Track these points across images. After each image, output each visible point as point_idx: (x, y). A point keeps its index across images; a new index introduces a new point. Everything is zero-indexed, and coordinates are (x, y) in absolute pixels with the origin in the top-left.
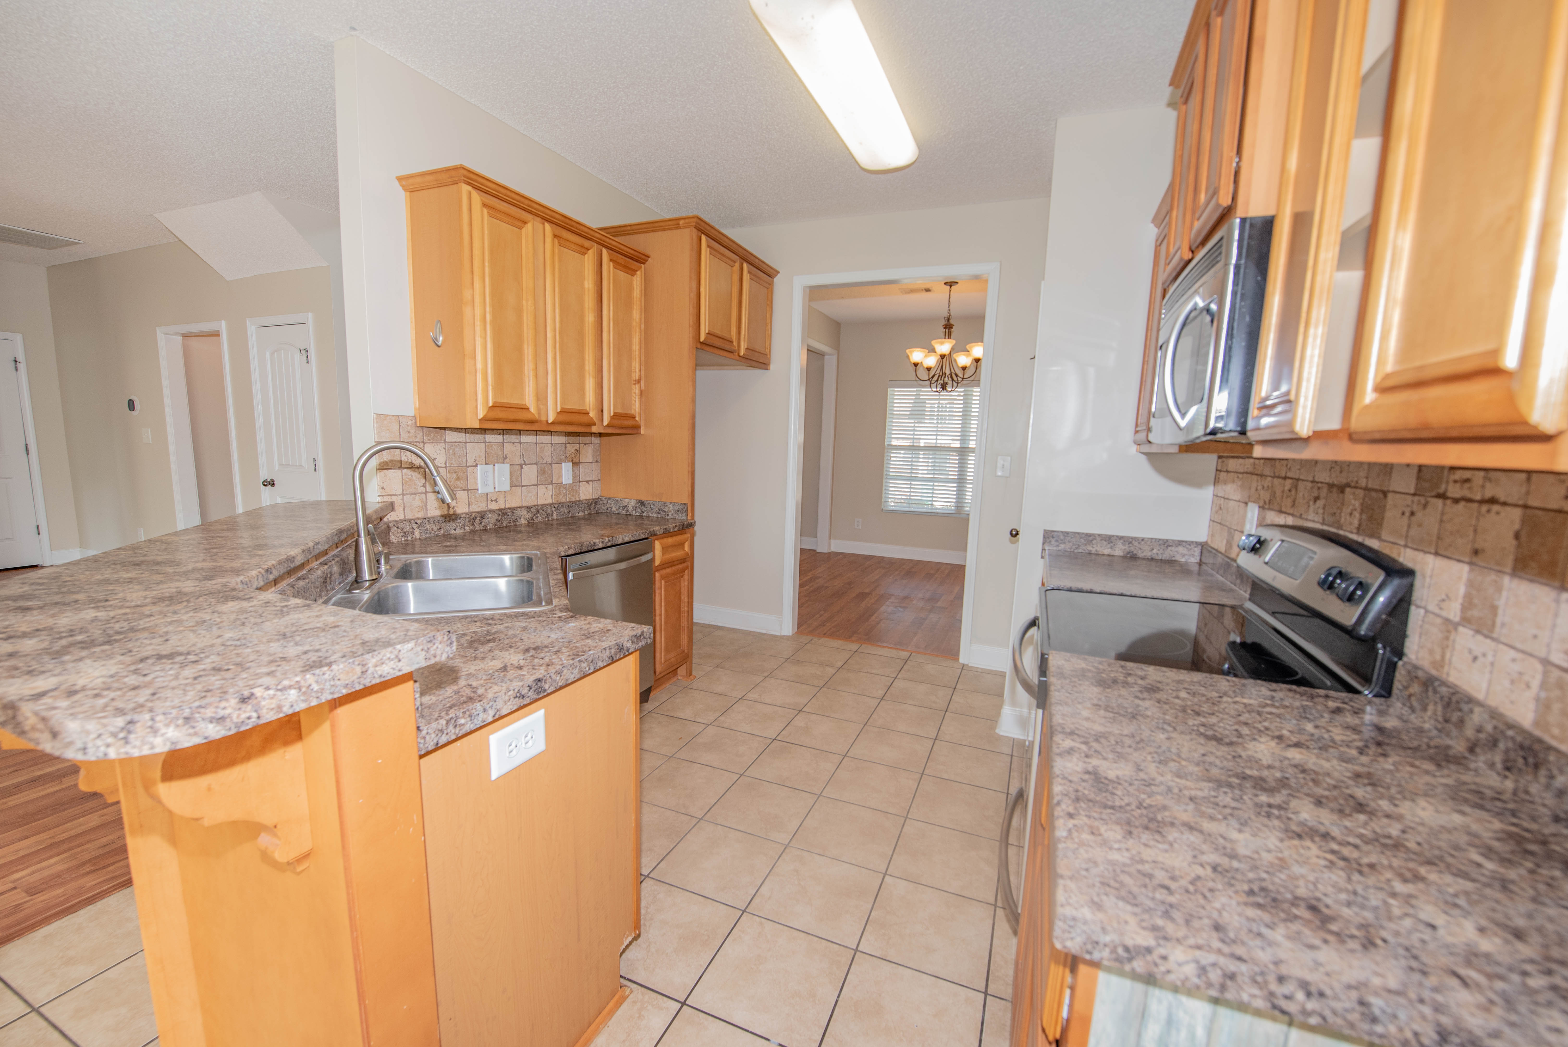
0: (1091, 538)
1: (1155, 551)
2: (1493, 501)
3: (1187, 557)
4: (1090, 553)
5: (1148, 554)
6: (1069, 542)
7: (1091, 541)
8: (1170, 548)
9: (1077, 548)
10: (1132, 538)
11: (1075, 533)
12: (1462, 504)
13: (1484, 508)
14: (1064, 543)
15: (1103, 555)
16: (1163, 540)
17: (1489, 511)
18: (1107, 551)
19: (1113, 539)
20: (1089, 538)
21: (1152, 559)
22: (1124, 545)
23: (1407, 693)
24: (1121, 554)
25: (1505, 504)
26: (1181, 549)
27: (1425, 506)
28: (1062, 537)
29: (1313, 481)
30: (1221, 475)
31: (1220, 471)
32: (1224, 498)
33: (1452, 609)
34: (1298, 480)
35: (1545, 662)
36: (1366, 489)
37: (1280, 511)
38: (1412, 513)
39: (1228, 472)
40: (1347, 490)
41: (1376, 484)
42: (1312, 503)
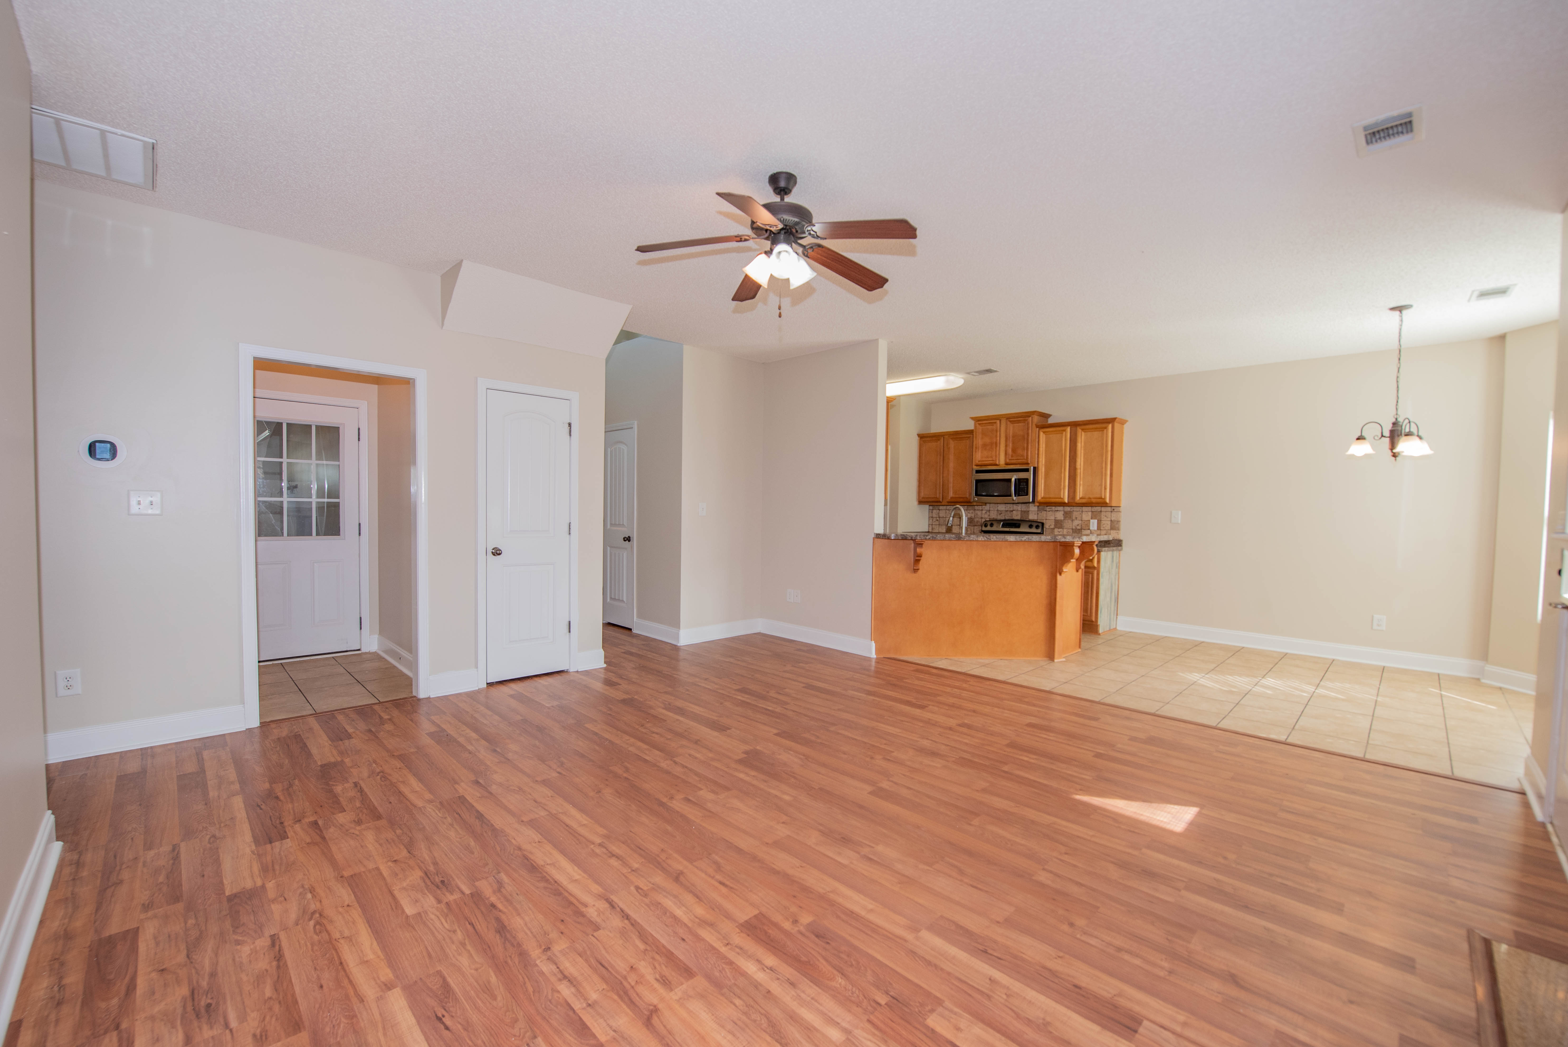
29: (998, 510)
30: (934, 511)
31: (933, 510)
32: (939, 517)
33: (1052, 527)
34: (989, 510)
35: (1072, 529)
36: (1021, 511)
37: (982, 518)
38: (1038, 514)
39: (940, 510)
40: (1014, 511)
41: (1025, 510)
42: (998, 515)
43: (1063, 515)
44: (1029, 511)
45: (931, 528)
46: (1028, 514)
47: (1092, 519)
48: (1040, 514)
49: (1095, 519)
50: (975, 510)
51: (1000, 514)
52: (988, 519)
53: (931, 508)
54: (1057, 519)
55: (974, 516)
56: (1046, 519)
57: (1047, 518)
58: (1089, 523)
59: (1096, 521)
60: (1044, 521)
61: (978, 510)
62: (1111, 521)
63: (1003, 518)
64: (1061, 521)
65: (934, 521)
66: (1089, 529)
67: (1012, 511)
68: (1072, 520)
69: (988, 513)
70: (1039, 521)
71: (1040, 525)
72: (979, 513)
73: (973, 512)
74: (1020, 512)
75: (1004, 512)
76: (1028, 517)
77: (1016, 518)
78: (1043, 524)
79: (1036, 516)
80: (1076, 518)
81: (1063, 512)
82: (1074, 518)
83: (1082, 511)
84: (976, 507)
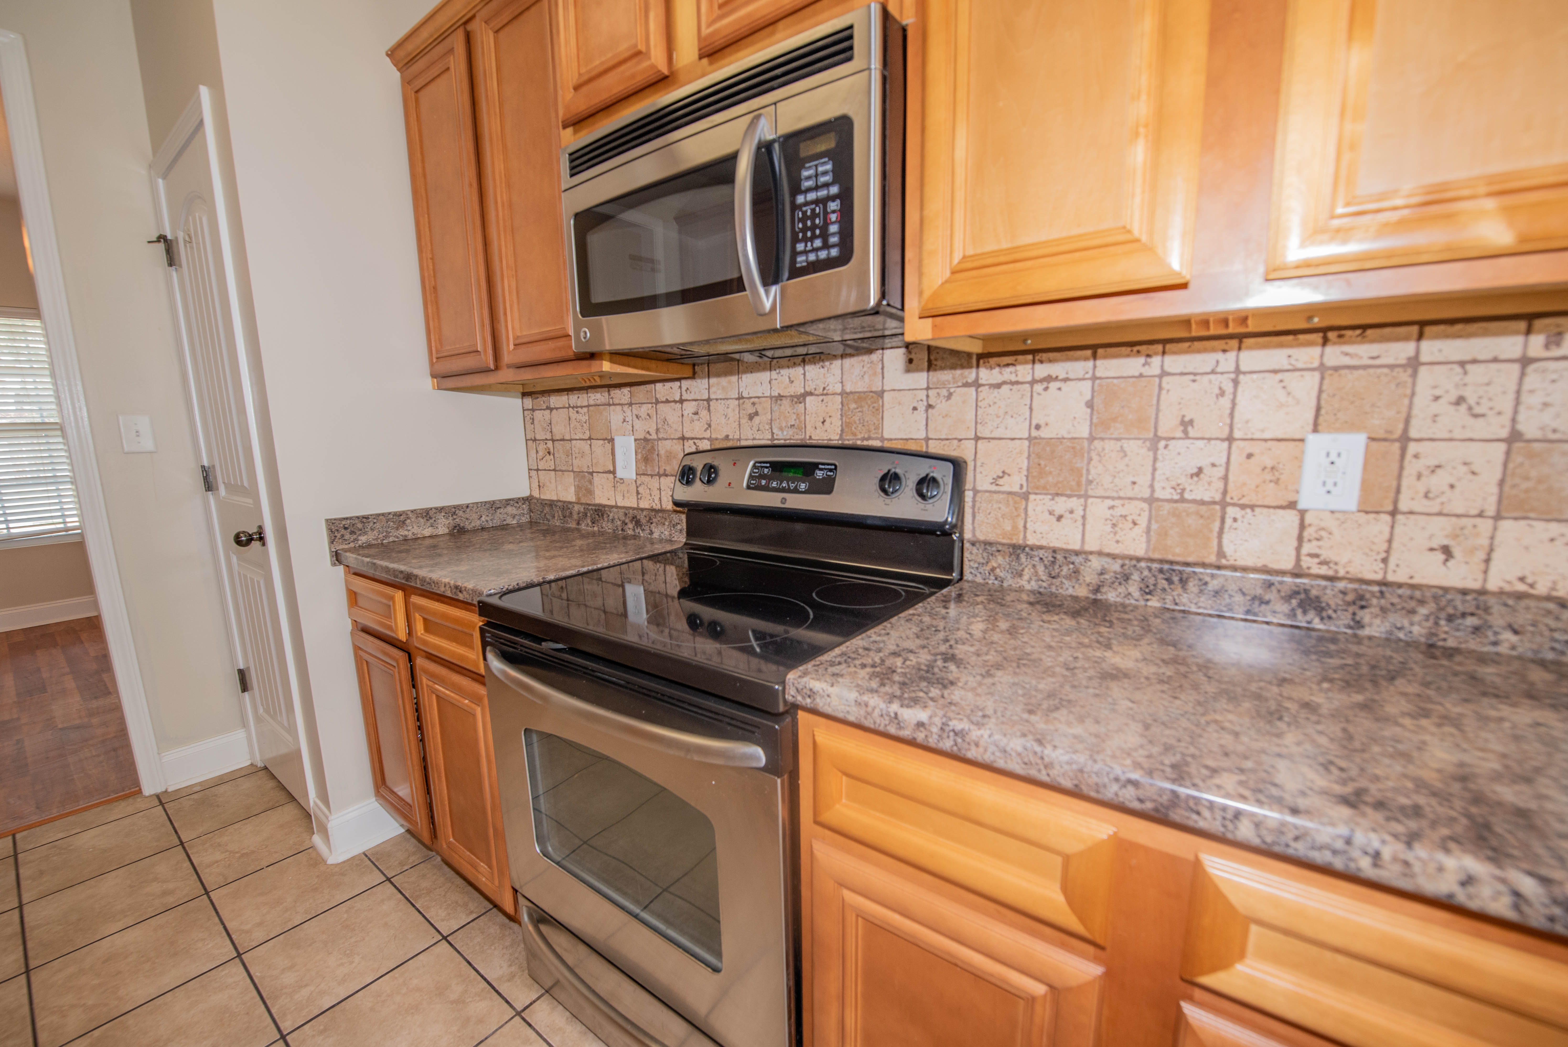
0: (402, 518)
1: (483, 519)
2: (1049, 379)
3: (517, 517)
4: (406, 540)
5: (477, 523)
6: (372, 530)
7: (404, 522)
8: (498, 511)
9: (386, 537)
10: (455, 507)
11: (378, 515)
12: (1005, 388)
13: (1038, 388)
14: (365, 533)
15: (425, 537)
16: (489, 502)
17: (1046, 389)
18: (427, 532)
19: (431, 513)
20: (400, 518)
21: (483, 529)
22: (447, 518)
23: (988, 568)
24: (447, 531)
25: (1066, 380)
26: (510, 510)
27: (949, 396)
28: (360, 526)
29: (740, 398)
30: (538, 414)
31: (533, 410)
32: (553, 441)
33: (1015, 482)
34: (708, 400)
35: (1151, 500)
36: (843, 393)
37: (683, 438)
38: (930, 406)
39: (551, 409)
40: (809, 399)
41: (861, 387)
42: (744, 421)
43: (1090, 405)
44: (881, 394)
45: (535, 485)
46: (879, 411)
47: (1315, 430)
48: (942, 406)
49: (1351, 427)
50: (657, 402)
51: (751, 417)
52: (705, 445)
53: (528, 402)
54: (1044, 433)
55: (657, 430)
56: (977, 438)
57: (984, 432)
58: (1299, 460)
59: (1356, 443)
60: (965, 451)
61: (667, 401)
62: (1514, 437)
63: (764, 439)
64: (1074, 445)
65: (541, 454)
66: (1292, 505)
67: (801, 398)
68: (1155, 442)
69: (704, 413)
70: (934, 448)
71: (944, 473)
72: (670, 413)
73: (652, 412)
74: (839, 398)
75: (767, 403)
76: (879, 427)
77: (819, 435)
78: (958, 466)
79: (921, 415)
80: (1186, 424)
81: (1086, 387)
82: (1168, 424)
83: (1238, 371)
84: (659, 386)
